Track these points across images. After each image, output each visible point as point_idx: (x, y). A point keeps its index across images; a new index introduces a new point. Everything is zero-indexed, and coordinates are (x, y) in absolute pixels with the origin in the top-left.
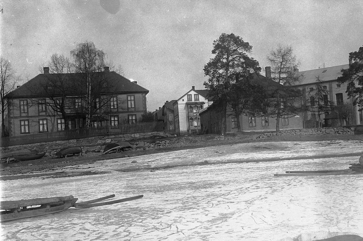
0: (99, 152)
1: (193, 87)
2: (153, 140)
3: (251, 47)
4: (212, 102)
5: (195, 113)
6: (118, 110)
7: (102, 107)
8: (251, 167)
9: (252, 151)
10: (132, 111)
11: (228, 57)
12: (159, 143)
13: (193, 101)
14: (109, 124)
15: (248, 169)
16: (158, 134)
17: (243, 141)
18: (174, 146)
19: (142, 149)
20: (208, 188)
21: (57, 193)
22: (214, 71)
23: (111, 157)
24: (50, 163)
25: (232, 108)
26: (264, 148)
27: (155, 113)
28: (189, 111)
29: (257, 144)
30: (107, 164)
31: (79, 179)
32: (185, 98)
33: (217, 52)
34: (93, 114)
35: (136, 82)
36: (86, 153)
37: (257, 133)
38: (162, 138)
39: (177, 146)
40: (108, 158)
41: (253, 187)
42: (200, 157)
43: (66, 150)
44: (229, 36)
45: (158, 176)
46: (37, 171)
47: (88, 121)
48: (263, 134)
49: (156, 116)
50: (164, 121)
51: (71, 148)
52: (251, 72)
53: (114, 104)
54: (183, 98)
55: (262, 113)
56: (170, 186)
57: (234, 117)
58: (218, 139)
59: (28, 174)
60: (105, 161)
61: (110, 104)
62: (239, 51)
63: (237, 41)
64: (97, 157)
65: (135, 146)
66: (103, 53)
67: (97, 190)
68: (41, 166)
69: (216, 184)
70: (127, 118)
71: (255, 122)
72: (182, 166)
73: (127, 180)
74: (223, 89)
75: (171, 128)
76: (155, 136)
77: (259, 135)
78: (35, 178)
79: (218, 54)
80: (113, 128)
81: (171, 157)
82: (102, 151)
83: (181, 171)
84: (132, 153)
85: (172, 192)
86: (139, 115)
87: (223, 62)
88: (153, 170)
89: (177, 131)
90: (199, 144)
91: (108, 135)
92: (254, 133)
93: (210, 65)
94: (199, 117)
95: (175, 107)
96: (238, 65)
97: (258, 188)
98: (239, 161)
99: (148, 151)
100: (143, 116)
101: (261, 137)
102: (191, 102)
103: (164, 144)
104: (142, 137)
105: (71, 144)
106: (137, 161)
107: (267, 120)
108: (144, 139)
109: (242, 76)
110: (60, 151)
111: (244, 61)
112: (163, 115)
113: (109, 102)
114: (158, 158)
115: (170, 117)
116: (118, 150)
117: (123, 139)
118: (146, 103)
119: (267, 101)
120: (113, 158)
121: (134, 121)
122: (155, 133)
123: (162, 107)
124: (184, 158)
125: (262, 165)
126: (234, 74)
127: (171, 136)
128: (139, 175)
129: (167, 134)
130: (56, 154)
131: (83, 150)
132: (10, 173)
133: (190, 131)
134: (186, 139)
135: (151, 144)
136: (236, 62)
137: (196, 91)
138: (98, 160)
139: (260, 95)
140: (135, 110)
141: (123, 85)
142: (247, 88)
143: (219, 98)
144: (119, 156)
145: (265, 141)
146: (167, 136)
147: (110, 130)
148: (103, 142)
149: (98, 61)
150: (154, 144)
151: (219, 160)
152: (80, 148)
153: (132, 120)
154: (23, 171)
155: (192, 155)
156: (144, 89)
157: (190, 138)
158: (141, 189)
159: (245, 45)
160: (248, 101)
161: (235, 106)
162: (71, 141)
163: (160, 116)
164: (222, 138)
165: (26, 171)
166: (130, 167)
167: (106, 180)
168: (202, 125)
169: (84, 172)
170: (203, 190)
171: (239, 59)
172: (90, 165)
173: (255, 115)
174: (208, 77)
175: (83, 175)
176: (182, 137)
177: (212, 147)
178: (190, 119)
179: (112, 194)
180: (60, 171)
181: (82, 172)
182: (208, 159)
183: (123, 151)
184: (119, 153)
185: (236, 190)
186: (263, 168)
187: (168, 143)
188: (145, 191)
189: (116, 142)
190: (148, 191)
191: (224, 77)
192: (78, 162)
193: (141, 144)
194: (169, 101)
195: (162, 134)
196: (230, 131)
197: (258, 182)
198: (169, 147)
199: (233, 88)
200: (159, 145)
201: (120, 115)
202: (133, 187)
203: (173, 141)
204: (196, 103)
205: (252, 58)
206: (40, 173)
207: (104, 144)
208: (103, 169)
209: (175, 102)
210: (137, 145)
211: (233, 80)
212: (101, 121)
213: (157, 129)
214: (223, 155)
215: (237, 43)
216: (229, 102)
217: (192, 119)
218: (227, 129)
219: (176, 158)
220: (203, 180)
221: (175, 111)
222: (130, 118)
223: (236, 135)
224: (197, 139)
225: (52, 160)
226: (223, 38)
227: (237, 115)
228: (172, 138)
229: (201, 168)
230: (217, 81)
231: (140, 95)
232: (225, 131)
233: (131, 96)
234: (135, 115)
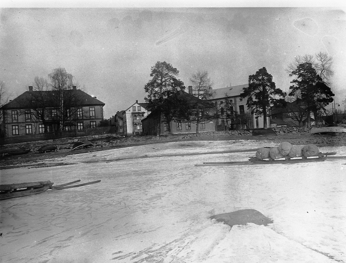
0: (69, 148)
1: (137, 101)
2: (108, 139)
3: (178, 72)
4: (150, 112)
5: (138, 120)
6: (83, 118)
7: (72, 116)
8: (178, 159)
9: (179, 148)
10: (93, 119)
11: (162, 79)
12: (113, 142)
13: (137, 111)
14: (76, 128)
15: (176, 161)
16: (112, 136)
17: (173, 141)
18: (123, 144)
19: (100, 147)
20: (147, 175)
21: (39, 179)
22: (151, 89)
23: (78, 152)
24: (34, 156)
25: (165, 116)
26: (187, 145)
27: (109, 120)
28: (134, 118)
29: (182, 143)
30: (75, 158)
31: (55, 169)
32: (131, 109)
33: (154, 75)
34: (65, 121)
35: (96, 97)
36: (60, 149)
37: (183, 135)
38: (115, 138)
39: (125, 144)
40: (76, 153)
41: (180, 174)
42: (141, 152)
43: (46, 147)
44: (162, 63)
45: (111, 166)
46: (25, 162)
47: (61, 126)
48: (187, 136)
49: (110, 122)
50: (116, 126)
51: (49, 146)
52: (178, 90)
53: (80, 113)
54: (129, 110)
55: (186, 120)
56: (120, 173)
57: (166, 123)
58: (155, 139)
59: (18, 165)
60: (74, 155)
61: (77, 114)
62: (169, 74)
63: (168, 67)
64: (68, 153)
65: (95, 144)
66: (72, 76)
67: (67, 177)
68: (27, 159)
69: (153, 172)
70: (89, 124)
71: (181, 127)
72: (129, 159)
73: (89, 169)
74: (158, 102)
75: (121, 131)
76: (110, 137)
77: (184, 136)
78: (23, 168)
79: (155, 76)
80: (79, 131)
81: (121, 152)
82: (71, 148)
83: (128, 162)
84: (93, 149)
85: (121, 178)
86: (98, 122)
87: (158, 83)
88: (108, 162)
89: (125, 133)
90: (141, 143)
91: (76, 136)
92: (181, 135)
93: (148, 84)
94: (141, 123)
95: (124, 116)
96: (169, 85)
97: (183, 174)
98: (170, 155)
99: (105, 148)
100: (101, 122)
101: (185, 138)
102: (135, 112)
103: (116, 143)
104: (100, 137)
105: (49, 143)
106: (97, 155)
107: (190, 125)
108: (101, 139)
109: (172, 93)
110: (41, 148)
111: (173, 82)
112: (115, 121)
113: (76, 112)
114: (111, 153)
115: (121, 123)
116: (83, 148)
117: (86, 139)
118: (103, 112)
119: (190, 111)
120: (79, 153)
121: (94, 126)
122: (109, 135)
123: (114, 115)
124: (130, 153)
125: (185, 158)
126: (166, 91)
127: (121, 137)
128: (98, 166)
129: (118, 136)
130: (38, 150)
131: (57, 147)
132: (5, 164)
133: (135, 133)
134: (132, 139)
135: (107, 143)
136: (167, 83)
137: (139, 104)
138: (69, 155)
139: (184, 106)
140: (95, 118)
141: (87, 100)
142: (175, 102)
143: (156, 109)
144: (83, 152)
145: (188, 140)
146: (118, 137)
147: (78, 133)
148: (72, 141)
149: (68, 81)
150: (109, 143)
151: (155, 154)
152: (55, 146)
153: (93, 125)
154: (14, 163)
155: (136, 151)
156: (101, 102)
157: (135, 138)
158: (99, 175)
159: (174, 70)
160: (176, 111)
161: (167, 115)
162: (49, 141)
163: (113, 122)
164: (158, 138)
165: (16, 162)
166: (91, 160)
167: (75, 169)
168: (143, 129)
169: (58, 164)
170: (144, 176)
171: (170, 81)
172: (62, 158)
173: (181, 122)
174: (147, 94)
175: (57, 166)
176: (129, 137)
177: (150, 145)
178: (135, 124)
179: (78, 179)
180: (41, 162)
181: (56, 163)
182: (147, 154)
183: (87, 148)
184: (83, 150)
185: (168, 176)
186: (187, 160)
187: (119, 142)
188: (102, 177)
189: (82, 141)
190: (104, 177)
191: (159, 94)
192: (54, 156)
193: (100, 142)
194: (120, 112)
195: (115, 135)
196: (163, 133)
197: (183, 170)
198: (119, 145)
199: (165, 102)
200: (112, 143)
201: (85, 122)
202: (94, 174)
203: (123, 141)
204: (139, 113)
205: (179, 80)
206: (27, 164)
207: (73, 143)
208: (71, 161)
209: (124, 112)
210: (96, 143)
211: (165, 96)
212: (71, 126)
213: (111, 132)
214: (157, 151)
215: (168, 69)
216: (162, 112)
217: (136, 124)
218: (161, 132)
219: (124, 153)
220: (144, 169)
221: (124, 118)
222: (92, 124)
223: (168, 136)
224: (139, 139)
225: (36, 155)
226: (158, 65)
227: (168, 122)
228: (121, 138)
229: (142, 160)
230: (154, 96)
231: (99, 107)
232: (160, 133)
233: (92, 107)
234: (95, 121)
